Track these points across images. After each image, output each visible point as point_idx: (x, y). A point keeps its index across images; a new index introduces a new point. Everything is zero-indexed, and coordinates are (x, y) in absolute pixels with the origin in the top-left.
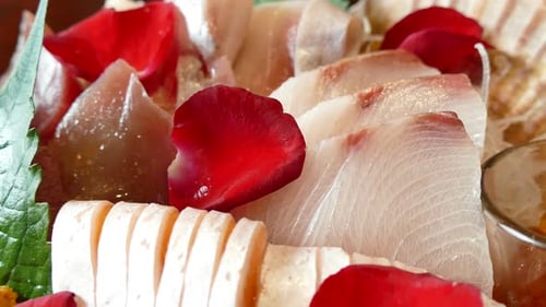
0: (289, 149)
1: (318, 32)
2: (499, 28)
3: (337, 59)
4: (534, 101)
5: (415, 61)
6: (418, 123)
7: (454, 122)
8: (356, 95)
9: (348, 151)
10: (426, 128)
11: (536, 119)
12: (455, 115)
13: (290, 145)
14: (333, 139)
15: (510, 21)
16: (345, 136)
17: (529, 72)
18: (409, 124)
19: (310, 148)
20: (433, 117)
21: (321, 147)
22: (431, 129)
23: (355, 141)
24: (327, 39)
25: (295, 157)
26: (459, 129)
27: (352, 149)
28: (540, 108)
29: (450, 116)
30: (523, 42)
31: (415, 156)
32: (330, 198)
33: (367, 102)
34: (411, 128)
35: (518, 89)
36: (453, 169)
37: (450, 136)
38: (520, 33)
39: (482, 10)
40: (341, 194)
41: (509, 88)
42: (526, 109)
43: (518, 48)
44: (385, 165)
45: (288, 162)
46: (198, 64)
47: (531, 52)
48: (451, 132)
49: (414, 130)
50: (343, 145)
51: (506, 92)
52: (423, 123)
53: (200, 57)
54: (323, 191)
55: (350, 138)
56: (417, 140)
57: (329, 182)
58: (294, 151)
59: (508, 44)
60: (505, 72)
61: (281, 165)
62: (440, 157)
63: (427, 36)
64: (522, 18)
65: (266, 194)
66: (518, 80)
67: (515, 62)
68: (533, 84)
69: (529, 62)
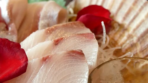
0: (22, 62)
1: (48, 14)
2: (117, 13)
3: (55, 24)
4: (126, 41)
5: (82, 26)
6: (68, 53)
7: (81, 54)
8: (53, 40)
9: (43, 63)
10: (71, 55)
11: (126, 47)
12: (82, 51)
13: (23, 60)
14: (37, 59)
15: (121, 10)
16: (42, 58)
17: (126, 30)
18: (65, 54)
19: (29, 62)
20: (73, 52)
21: (33, 61)
22: (73, 56)
23: (45, 60)
24: (51, 17)
25: (24, 64)
26: (83, 56)
27: (44, 62)
28: (128, 43)
29: (80, 51)
30: (124, 19)
31: (66, 66)
32: (36, 80)
33: (57, 43)
34: (65, 55)
35: (121, 36)
36: (80, 71)
37: (79, 59)
38: (123, 16)
39: (112, 6)
40: (39, 79)
41: (118, 35)
42: (123, 44)
43: (122, 21)
44: (55, 69)
45: (21, 67)
46: (5, 25)
47: (126, 23)
48: (80, 58)
49: (66, 56)
50: (41, 61)
51: (117, 37)
52: (70, 54)
53: (5, 23)
54: (33, 78)
55: (43, 58)
56: (67, 60)
57: (36, 74)
58: (24, 63)
59: (119, 19)
60: (117, 29)
61: (19, 68)
62: (75, 67)
63: (87, 16)
64: (125, 10)
65: (15, 77)
66: (121, 33)
67: (121, 26)
68: (126, 34)
69: (126, 26)
